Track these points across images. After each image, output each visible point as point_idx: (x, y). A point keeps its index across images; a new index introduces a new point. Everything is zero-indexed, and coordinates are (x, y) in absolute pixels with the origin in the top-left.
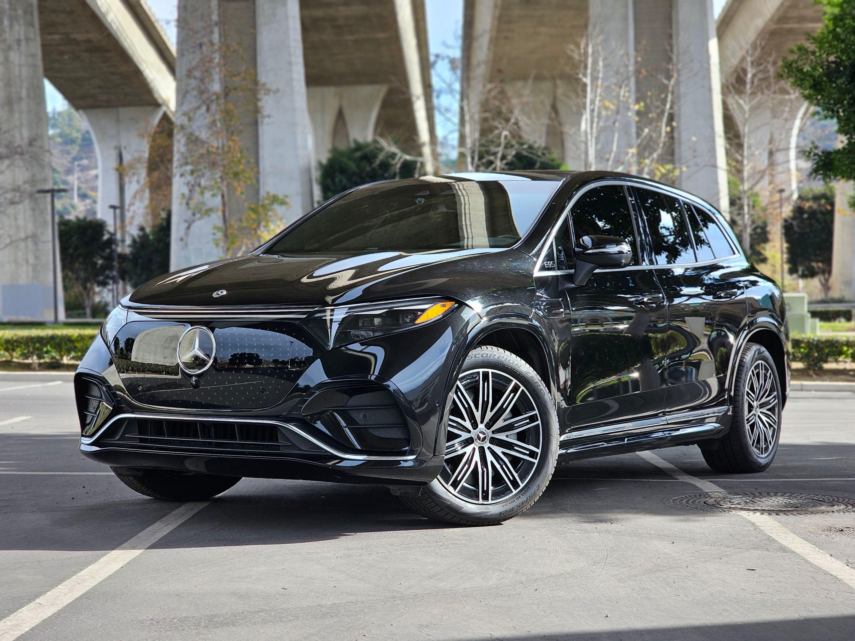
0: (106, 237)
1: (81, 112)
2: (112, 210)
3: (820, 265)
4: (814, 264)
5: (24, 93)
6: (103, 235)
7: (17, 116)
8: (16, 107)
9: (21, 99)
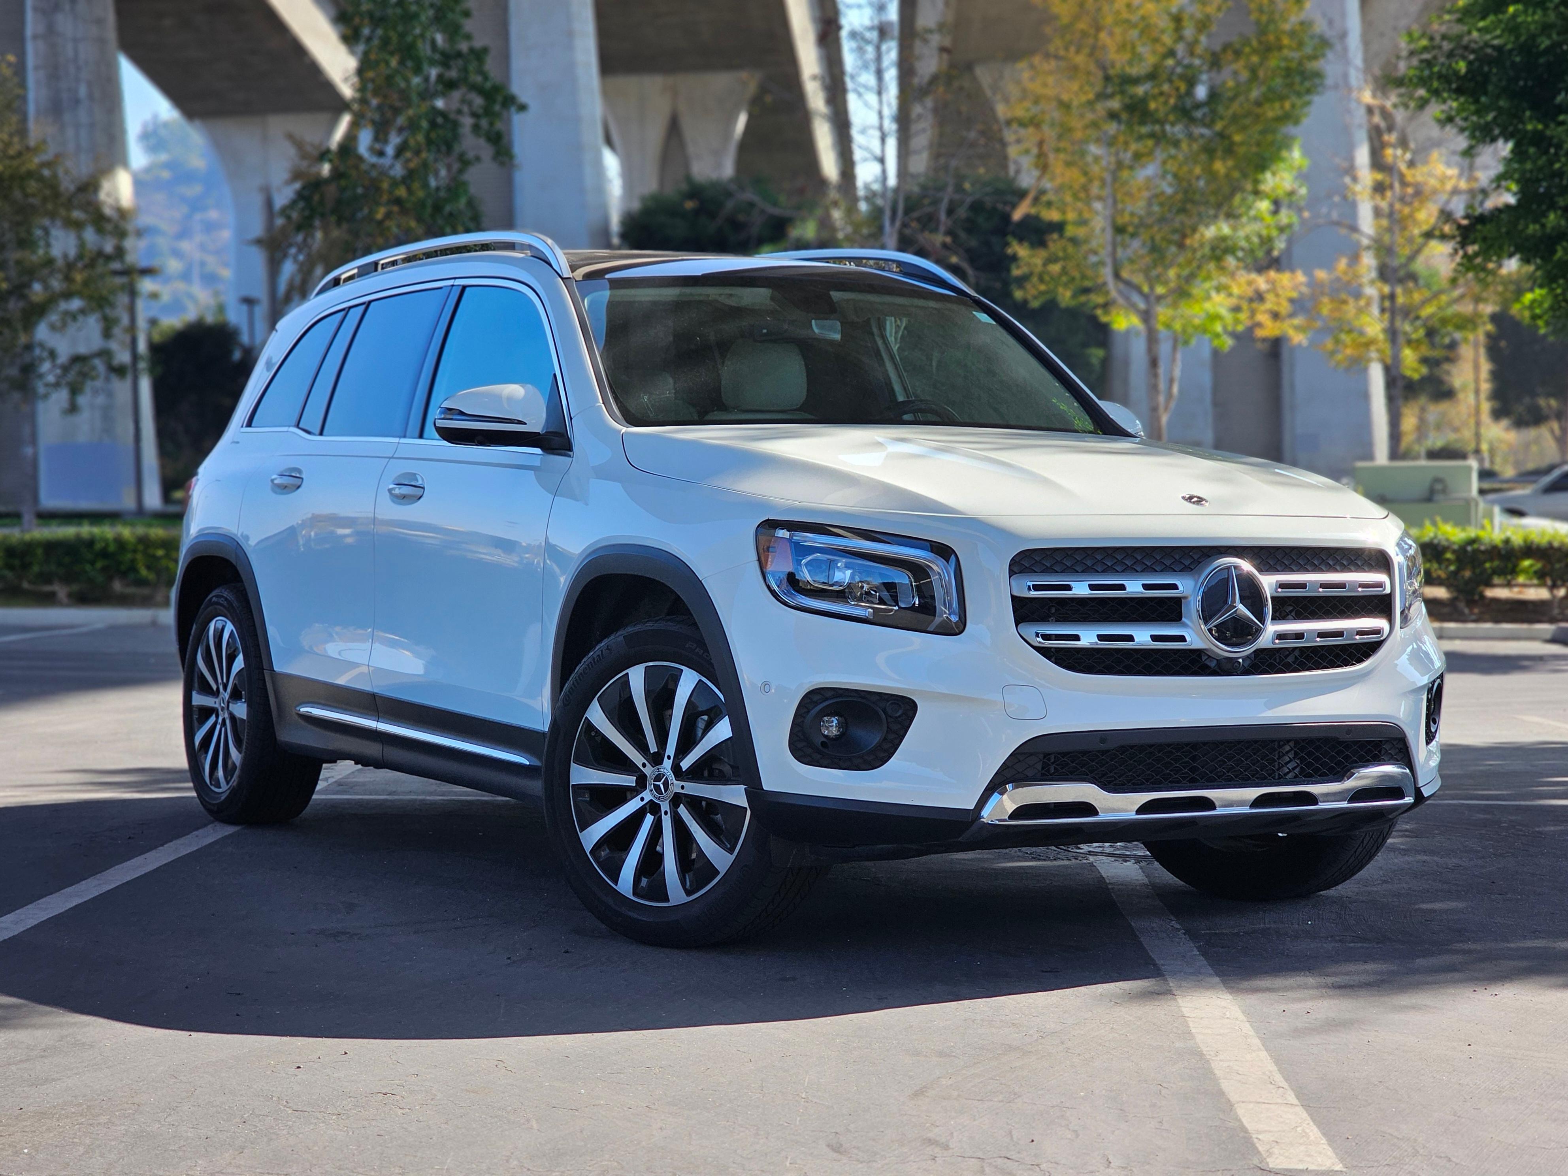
0: (237, 355)
1: (198, 123)
2: (244, 308)
3: (1553, 403)
4: (1542, 402)
5: (83, 91)
6: (230, 352)
7: (70, 132)
8: (67, 117)
9: (77, 102)
